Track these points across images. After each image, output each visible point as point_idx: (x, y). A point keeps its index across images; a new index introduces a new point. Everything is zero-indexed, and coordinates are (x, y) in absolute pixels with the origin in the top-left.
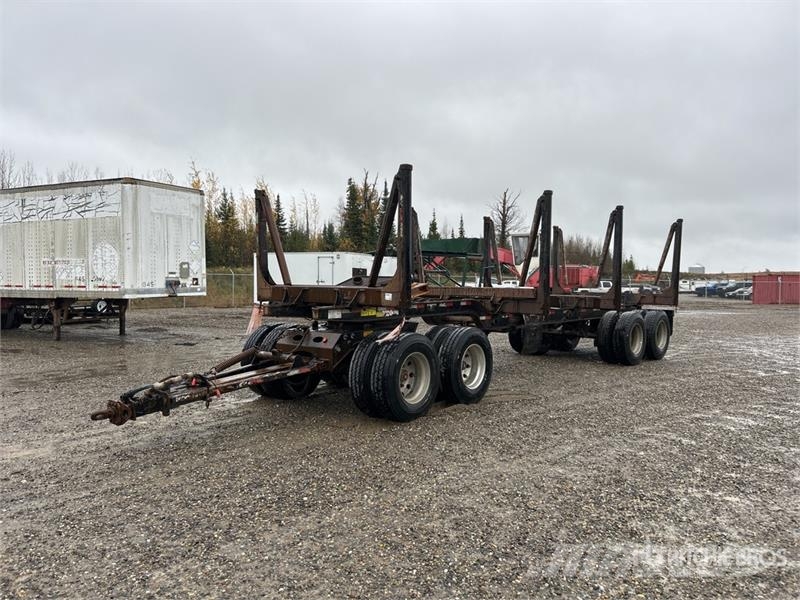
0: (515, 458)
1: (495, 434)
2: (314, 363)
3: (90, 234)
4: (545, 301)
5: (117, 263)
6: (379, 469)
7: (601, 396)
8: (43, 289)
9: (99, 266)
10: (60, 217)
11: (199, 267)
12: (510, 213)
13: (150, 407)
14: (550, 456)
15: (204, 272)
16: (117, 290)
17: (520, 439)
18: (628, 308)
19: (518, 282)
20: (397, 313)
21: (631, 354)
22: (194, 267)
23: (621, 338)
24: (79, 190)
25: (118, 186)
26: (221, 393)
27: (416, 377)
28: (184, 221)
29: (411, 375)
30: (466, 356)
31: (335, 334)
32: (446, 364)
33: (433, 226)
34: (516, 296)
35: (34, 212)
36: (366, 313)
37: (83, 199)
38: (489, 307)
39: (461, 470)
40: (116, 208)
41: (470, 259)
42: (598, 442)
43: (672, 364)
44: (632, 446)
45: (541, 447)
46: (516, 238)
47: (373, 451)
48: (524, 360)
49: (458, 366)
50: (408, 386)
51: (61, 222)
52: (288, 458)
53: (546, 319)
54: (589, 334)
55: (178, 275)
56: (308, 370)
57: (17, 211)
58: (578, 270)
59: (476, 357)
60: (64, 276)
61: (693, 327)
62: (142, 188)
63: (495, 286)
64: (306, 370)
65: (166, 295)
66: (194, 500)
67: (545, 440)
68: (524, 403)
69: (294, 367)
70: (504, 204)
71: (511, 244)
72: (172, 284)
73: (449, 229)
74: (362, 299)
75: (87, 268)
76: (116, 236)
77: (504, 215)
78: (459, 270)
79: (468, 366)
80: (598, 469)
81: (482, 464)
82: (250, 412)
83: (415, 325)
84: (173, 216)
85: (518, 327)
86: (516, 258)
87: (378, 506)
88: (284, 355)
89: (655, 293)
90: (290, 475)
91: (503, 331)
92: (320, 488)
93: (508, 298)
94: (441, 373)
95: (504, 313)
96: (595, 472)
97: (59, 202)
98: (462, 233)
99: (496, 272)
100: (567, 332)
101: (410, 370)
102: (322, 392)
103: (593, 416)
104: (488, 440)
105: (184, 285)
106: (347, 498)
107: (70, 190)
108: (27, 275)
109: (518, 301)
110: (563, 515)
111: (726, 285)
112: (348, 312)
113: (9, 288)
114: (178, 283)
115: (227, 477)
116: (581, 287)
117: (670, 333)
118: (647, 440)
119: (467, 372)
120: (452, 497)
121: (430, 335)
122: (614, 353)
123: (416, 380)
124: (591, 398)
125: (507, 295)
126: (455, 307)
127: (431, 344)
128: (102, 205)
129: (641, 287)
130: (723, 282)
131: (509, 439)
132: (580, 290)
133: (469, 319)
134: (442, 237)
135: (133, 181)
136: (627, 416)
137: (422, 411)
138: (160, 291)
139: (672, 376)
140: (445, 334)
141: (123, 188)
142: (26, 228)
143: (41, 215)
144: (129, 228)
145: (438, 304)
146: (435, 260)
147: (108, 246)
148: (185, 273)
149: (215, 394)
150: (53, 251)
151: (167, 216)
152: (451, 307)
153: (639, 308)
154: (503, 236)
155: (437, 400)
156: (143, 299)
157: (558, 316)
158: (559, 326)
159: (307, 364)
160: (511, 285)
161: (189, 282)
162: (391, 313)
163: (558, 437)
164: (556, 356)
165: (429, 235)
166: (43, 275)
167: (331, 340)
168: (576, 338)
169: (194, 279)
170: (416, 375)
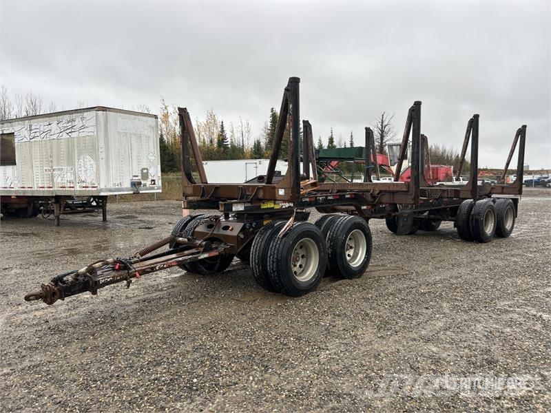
0: (391, 335)
1: (374, 308)
2: (222, 248)
3: (76, 149)
4: (416, 193)
5: (95, 170)
6: (269, 346)
7: (463, 271)
8: (46, 189)
9: (83, 172)
10: (55, 137)
11: (155, 171)
12: (386, 130)
13: (77, 288)
14: (423, 332)
15: (160, 175)
16: (95, 189)
17: (395, 313)
18: (481, 198)
19: (393, 179)
20: (292, 205)
21: (484, 233)
22: (152, 171)
23: (477, 221)
24: (67, 117)
25: (93, 113)
26: (140, 275)
27: (307, 259)
28: (143, 138)
29: (303, 257)
30: (350, 239)
31: (239, 224)
32: (332, 247)
33: (331, 140)
34: (392, 189)
35: (38, 134)
36: (264, 206)
37: (70, 124)
38: (369, 199)
39: (342, 348)
40: (92, 129)
41: (358, 163)
42: (465, 317)
43: (518, 241)
44: (497, 321)
45: (414, 322)
46: (391, 146)
47: (266, 327)
48: (398, 239)
49: (343, 248)
50: (301, 266)
51: (56, 141)
52: (192, 333)
53: (416, 208)
54: (450, 218)
55: (140, 178)
56: (217, 253)
57: (26, 133)
58: (437, 169)
59: (358, 239)
60: (59, 180)
61: (527, 210)
62: (111, 114)
63: (375, 181)
64: (214, 253)
65: (132, 192)
66: (95, 381)
67: (418, 314)
68: (399, 277)
69: (205, 251)
70: (382, 123)
71: (387, 151)
72: (136, 185)
73: (343, 142)
74: (261, 195)
75: (75, 174)
76: (93, 150)
77: (382, 131)
78: (350, 171)
79: (351, 248)
80: (469, 347)
81: (361, 341)
82: (173, 287)
83: (308, 215)
84: (135, 134)
85: (393, 214)
86: (391, 161)
87: (261, 390)
88: (197, 241)
89: (493, 184)
90: (188, 352)
91: (382, 217)
92: (212, 366)
93: (385, 191)
94: (329, 254)
95: (382, 203)
96: (466, 350)
97: (54, 126)
98: (352, 144)
99: (375, 172)
100: (432, 216)
101: (301, 252)
102: (235, 268)
103: (458, 290)
104: (367, 315)
105: (145, 185)
106: (234, 379)
107: (61, 117)
108: (35, 180)
109: (394, 193)
110: (440, 404)
111: (547, 178)
112: (249, 205)
113: (24, 189)
114: (140, 183)
115: (133, 354)
116: (439, 181)
117: (515, 216)
118: (511, 315)
119: (351, 252)
120: (331, 380)
121: (318, 224)
122: (470, 233)
123: (307, 261)
124: (455, 273)
125: (383, 189)
126: (341, 199)
127: (319, 232)
128: (83, 127)
129: (483, 181)
130: (544, 176)
131: (386, 314)
132: (438, 183)
133: (353, 208)
134: (338, 147)
135: (104, 109)
136: (488, 291)
137: (312, 287)
138: (126, 189)
139: (520, 251)
140: (333, 221)
141: (97, 114)
142: (33, 146)
143: (42, 136)
144: (102, 144)
145: (327, 197)
146: (331, 164)
147: (88, 157)
148: (145, 176)
149: (135, 276)
150: (52, 162)
151: (131, 134)
152: (338, 199)
153: (490, 197)
154: (382, 146)
155: (326, 276)
156: (116, 195)
157: (425, 204)
158: (425, 211)
159: (216, 248)
160: (387, 181)
161: (148, 183)
162: (287, 205)
163: (430, 312)
164: (423, 235)
165: (329, 147)
166: (45, 179)
167: (236, 228)
168: (439, 221)
169: (152, 180)
170: (306, 257)
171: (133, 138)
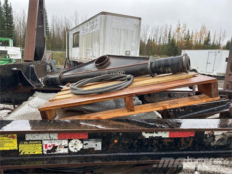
5: (98, 50)
9: (95, 52)
28: (129, 32)
35: (85, 31)
57: (82, 31)
84: (124, 29)
97: (89, 26)
108: (83, 55)
128: (96, 25)
142: (83, 37)
144: (102, 35)
150: (87, 45)
151: (121, 29)
171: (122, 31)
